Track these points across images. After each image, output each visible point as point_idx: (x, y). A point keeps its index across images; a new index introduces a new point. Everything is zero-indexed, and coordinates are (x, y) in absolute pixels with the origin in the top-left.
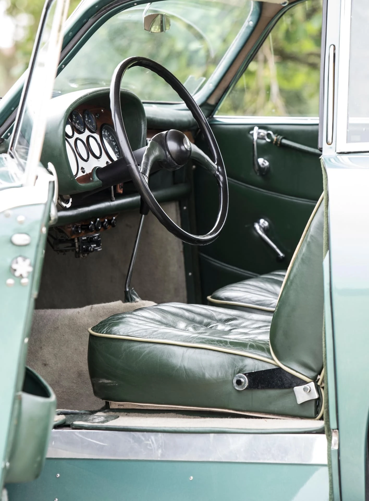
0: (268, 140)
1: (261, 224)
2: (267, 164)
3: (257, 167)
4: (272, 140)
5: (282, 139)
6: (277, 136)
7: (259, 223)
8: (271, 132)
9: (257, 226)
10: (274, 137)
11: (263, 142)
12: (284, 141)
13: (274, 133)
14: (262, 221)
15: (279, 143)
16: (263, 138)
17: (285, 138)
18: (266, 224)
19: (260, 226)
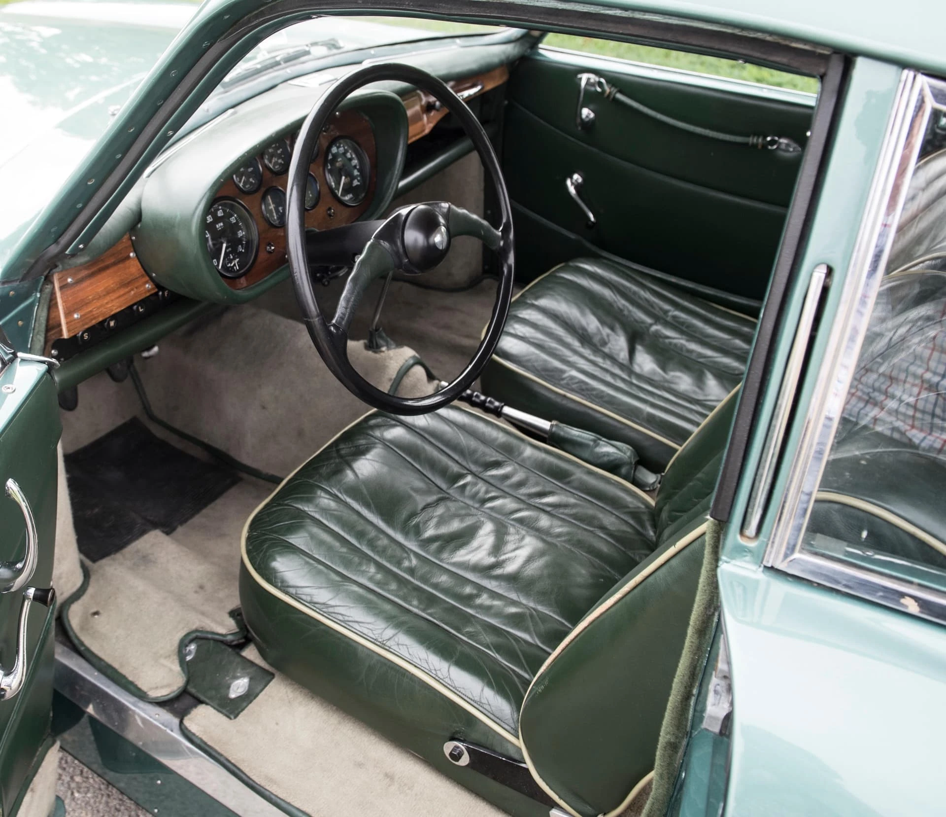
0: (599, 89)
1: (574, 181)
2: (592, 115)
3: (579, 121)
4: (604, 91)
5: (616, 93)
6: (610, 88)
7: (571, 178)
8: (603, 80)
9: (569, 182)
10: (607, 89)
11: (593, 89)
12: (619, 96)
13: (607, 82)
14: (576, 176)
15: (612, 96)
16: (593, 85)
17: (621, 92)
18: (580, 180)
19: (572, 184)
